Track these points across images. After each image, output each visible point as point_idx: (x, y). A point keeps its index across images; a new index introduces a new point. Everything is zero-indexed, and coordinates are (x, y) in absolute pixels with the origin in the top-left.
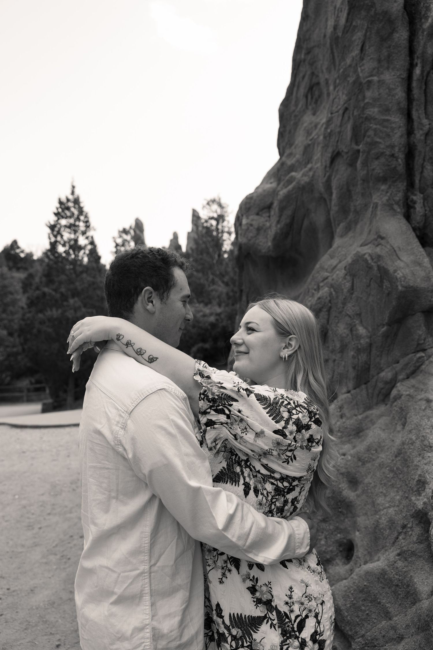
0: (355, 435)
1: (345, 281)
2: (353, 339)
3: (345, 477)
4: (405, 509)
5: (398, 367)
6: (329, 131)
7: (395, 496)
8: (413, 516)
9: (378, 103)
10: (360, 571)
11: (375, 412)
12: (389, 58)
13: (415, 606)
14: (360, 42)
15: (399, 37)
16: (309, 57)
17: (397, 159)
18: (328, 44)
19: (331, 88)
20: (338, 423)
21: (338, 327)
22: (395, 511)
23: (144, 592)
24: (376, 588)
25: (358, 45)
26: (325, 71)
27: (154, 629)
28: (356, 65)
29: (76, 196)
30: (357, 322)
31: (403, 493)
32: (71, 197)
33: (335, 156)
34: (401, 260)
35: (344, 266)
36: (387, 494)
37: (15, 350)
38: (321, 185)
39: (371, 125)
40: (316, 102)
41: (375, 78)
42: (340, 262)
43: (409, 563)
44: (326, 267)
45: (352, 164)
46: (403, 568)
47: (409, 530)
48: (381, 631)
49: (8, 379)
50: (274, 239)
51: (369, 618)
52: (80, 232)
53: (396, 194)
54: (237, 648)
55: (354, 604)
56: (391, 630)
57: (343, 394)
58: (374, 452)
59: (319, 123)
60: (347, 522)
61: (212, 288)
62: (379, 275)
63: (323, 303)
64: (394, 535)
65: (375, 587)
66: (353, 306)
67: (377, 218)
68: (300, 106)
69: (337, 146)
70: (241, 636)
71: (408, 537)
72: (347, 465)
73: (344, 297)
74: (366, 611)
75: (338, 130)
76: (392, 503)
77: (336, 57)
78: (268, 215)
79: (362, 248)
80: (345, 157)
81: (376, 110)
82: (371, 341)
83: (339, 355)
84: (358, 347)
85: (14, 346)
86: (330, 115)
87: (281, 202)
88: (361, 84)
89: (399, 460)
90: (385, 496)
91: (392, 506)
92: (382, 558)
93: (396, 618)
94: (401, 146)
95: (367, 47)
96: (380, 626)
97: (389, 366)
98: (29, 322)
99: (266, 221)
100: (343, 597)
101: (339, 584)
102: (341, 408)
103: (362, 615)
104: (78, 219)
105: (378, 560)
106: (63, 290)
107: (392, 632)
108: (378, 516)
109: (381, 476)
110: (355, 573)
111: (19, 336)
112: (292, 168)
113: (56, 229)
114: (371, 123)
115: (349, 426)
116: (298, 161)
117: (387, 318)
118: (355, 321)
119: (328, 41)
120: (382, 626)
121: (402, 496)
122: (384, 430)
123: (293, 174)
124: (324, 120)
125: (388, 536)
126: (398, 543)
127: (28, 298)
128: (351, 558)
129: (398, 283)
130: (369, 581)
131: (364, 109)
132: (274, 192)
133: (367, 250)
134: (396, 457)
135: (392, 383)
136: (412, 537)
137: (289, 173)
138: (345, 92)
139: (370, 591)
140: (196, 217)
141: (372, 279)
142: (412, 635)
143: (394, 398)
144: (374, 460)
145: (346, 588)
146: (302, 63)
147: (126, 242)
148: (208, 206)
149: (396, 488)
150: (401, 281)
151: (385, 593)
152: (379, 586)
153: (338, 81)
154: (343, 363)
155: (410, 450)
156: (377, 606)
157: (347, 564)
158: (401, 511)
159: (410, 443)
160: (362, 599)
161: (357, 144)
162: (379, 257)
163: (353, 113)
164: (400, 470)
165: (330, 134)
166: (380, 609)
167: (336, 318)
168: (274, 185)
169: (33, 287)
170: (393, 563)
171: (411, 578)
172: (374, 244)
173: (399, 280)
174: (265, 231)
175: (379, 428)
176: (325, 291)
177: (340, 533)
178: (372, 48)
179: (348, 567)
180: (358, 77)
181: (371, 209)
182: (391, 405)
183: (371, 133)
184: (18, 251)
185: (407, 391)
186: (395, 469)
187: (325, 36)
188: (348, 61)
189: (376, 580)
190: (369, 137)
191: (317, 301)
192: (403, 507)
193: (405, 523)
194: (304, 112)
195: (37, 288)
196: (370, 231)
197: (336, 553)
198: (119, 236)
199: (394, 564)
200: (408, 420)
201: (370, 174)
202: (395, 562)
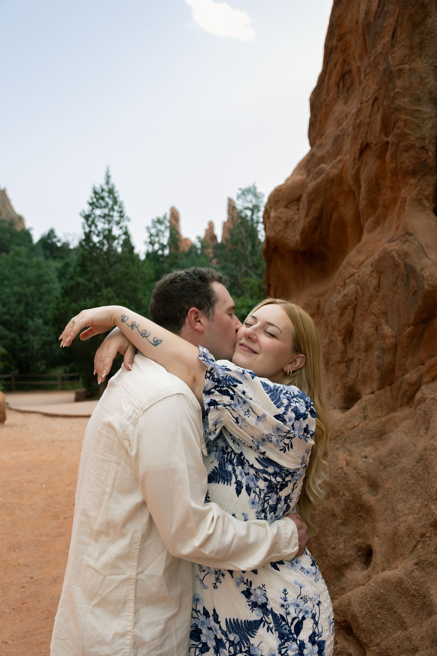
0: (377, 437)
1: (371, 278)
2: (378, 339)
3: (366, 480)
4: (425, 518)
5: (424, 368)
6: (358, 121)
7: (415, 503)
8: (431, 525)
9: (409, 93)
10: (377, 578)
11: (399, 414)
12: (421, 44)
13: (430, 618)
14: (392, 28)
15: (432, 23)
16: (341, 43)
17: (427, 151)
18: (360, 31)
19: (363, 76)
20: (361, 425)
21: (364, 325)
22: (415, 518)
23: (128, 598)
24: (392, 597)
25: (389, 31)
26: (357, 58)
27: (135, 636)
28: (387, 52)
29: (110, 186)
30: (383, 321)
31: (423, 500)
32: (106, 187)
33: (365, 148)
34: (429, 258)
35: (371, 262)
36: (407, 501)
37: (50, 338)
38: (350, 177)
39: (401, 116)
40: (348, 90)
41: (407, 67)
42: (367, 258)
43: (426, 573)
44: (353, 263)
45: (381, 156)
46: (420, 578)
47: (427, 539)
48: (396, 641)
49: (44, 367)
50: (302, 233)
51: (384, 626)
52: (114, 222)
53: (426, 188)
54: (235, 653)
55: (370, 612)
56: (406, 640)
57: (367, 394)
58: (396, 456)
59: (349, 113)
60: (367, 528)
61: (244, 279)
62: (406, 273)
63: (349, 301)
64: (412, 543)
65: (392, 595)
66: (379, 304)
67: (406, 213)
68: (331, 95)
69: (366, 137)
70: (239, 642)
71: (426, 547)
72: (368, 468)
73: (370, 295)
74: (381, 619)
75: (367, 120)
76: (412, 510)
77: (368, 44)
78: (296, 207)
79: (389, 244)
80: (374, 149)
81: (407, 100)
82: (396, 341)
83: (364, 354)
84: (383, 347)
85: (49, 335)
86: (359, 105)
87: (310, 194)
88: (391, 72)
89: (421, 466)
90: (405, 502)
91: (411, 513)
92: (400, 567)
93: (412, 629)
94: (432, 137)
95: (399, 34)
96: (395, 636)
97: (415, 368)
98: (62, 312)
99: (295, 214)
100: (359, 604)
101: (356, 590)
102: (364, 409)
103: (378, 623)
104: (112, 209)
105: (396, 568)
106: (97, 280)
107: (407, 643)
108: (397, 523)
109: (402, 481)
110: (372, 580)
111: (53, 325)
112: (322, 160)
113: (91, 219)
114: (401, 114)
115: (371, 428)
116: (327, 152)
117: (412, 318)
118: (380, 319)
119: (361, 27)
120: (398, 636)
121: (422, 504)
122: (407, 433)
123: (323, 166)
124: (354, 111)
125: (406, 545)
126: (416, 552)
127: (63, 288)
128: (369, 564)
129: (425, 282)
130: (386, 589)
131: (394, 99)
132: (303, 185)
133: (394, 247)
134: (418, 462)
135: (417, 386)
136: (430, 546)
137: (318, 165)
138: (376, 81)
139: (386, 599)
140: (231, 207)
141: (398, 277)
142: (427, 648)
143: (418, 401)
144: (395, 464)
145: (363, 594)
146: (334, 50)
147: (160, 232)
148: (243, 197)
149: (416, 495)
150: (427, 280)
151: (401, 603)
152: (395, 595)
153: (368, 69)
154: (368, 363)
155: (432, 457)
156: (393, 616)
157: (365, 570)
158: (420, 519)
159: (432, 450)
160: (379, 606)
161: (386, 135)
162: (406, 254)
163: (383, 103)
164: (421, 477)
165: (359, 125)
166: (396, 618)
167: (362, 316)
168: (304, 177)
169: (68, 277)
170: (411, 572)
171: (428, 590)
172: (401, 241)
173: (426, 279)
174: (293, 224)
175: (403, 431)
176: (351, 288)
177: (359, 537)
178: (404, 34)
179: (365, 573)
180: (389, 65)
181: (399, 204)
182: (416, 408)
183: (400, 124)
184: (55, 240)
185: (431, 394)
186: (416, 475)
187: (357, 22)
188: (379, 48)
189: (393, 588)
190: (398, 128)
191: (342, 298)
192: (422, 515)
193: (424, 532)
194: (335, 101)
195: (72, 278)
196: (398, 227)
197: (354, 558)
198: (153, 226)
199: (411, 574)
200: (431, 424)
201: (399, 167)
202: (412, 572)
